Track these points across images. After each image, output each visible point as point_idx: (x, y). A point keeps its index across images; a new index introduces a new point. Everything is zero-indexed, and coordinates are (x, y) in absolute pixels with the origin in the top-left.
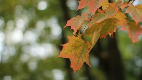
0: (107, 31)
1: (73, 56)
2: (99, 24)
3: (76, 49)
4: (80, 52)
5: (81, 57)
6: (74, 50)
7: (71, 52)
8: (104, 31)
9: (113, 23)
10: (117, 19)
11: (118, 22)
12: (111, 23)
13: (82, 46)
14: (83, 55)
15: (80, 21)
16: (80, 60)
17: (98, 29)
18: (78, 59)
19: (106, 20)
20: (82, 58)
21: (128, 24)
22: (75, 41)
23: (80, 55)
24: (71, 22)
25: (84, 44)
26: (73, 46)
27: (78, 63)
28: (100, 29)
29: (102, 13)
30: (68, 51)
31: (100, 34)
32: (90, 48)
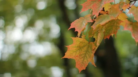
0: (111, 32)
1: (77, 56)
2: (103, 26)
3: (80, 49)
4: (85, 52)
5: (85, 57)
6: (79, 51)
7: (76, 53)
8: (107, 31)
9: (116, 24)
10: (120, 20)
11: (121, 22)
12: (114, 23)
13: (86, 47)
14: (87, 55)
15: (83, 23)
16: (85, 60)
17: (102, 30)
18: (82, 59)
19: (109, 22)
20: (87, 58)
21: (131, 24)
22: (79, 43)
23: (84, 55)
24: (75, 24)
25: (88, 45)
26: (77, 47)
27: (83, 63)
28: (104, 30)
29: (105, 15)
30: (73, 52)
31: (104, 35)
32: (95, 48)
